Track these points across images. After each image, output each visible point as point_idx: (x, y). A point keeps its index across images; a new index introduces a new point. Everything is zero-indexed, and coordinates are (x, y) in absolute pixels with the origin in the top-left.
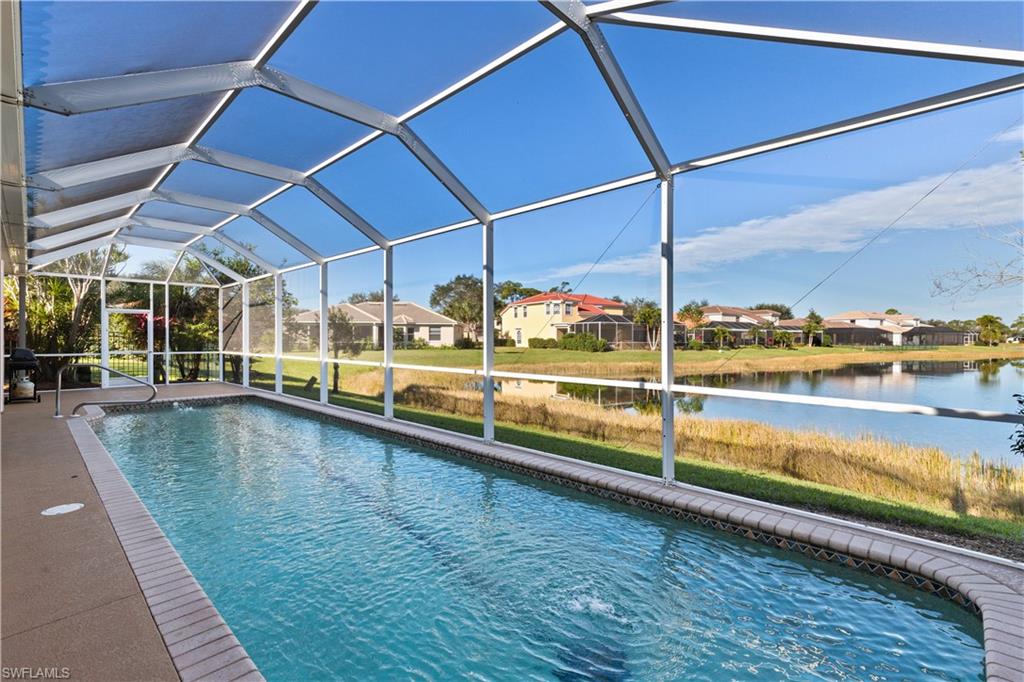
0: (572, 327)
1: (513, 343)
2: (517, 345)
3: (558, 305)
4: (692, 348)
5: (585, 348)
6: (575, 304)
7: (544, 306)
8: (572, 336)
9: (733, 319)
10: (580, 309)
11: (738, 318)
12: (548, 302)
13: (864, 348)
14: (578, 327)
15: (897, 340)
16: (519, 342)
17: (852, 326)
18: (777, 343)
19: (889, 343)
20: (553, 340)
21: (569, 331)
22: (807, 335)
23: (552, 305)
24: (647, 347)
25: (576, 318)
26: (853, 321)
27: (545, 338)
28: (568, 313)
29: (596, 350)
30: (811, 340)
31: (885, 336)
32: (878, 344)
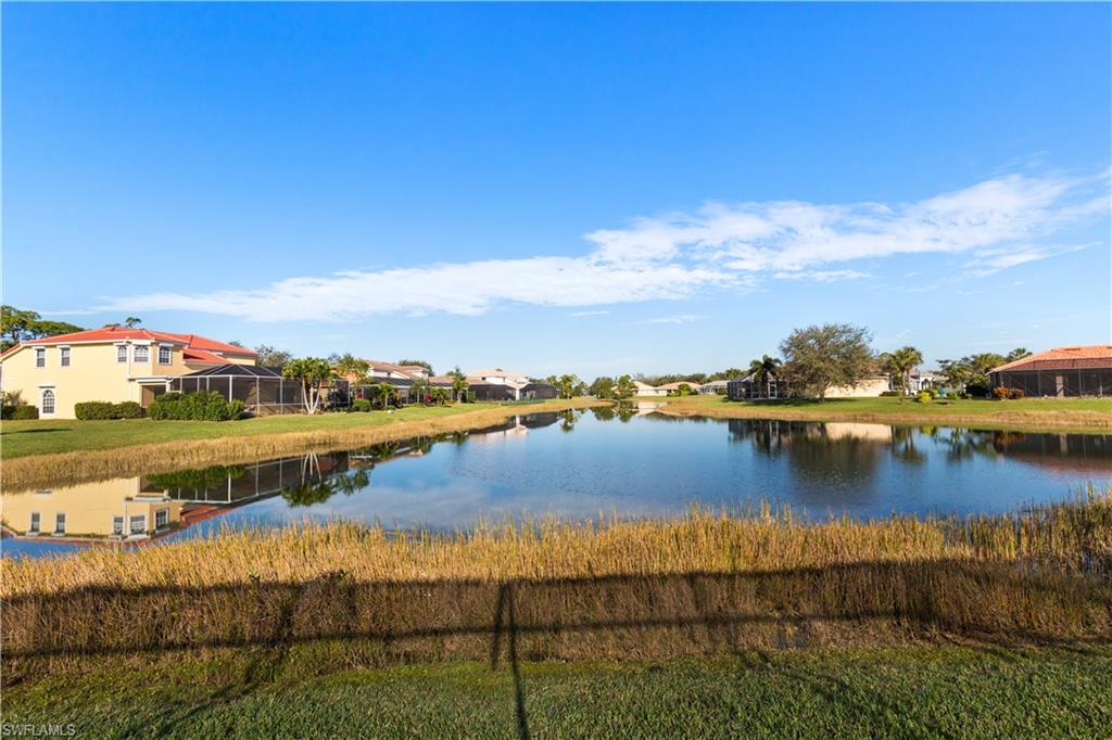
0: (175, 383)
1: (32, 413)
2: (43, 416)
3: (145, 347)
4: (357, 409)
5: (205, 415)
6: (178, 347)
7: (114, 349)
8: (175, 397)
9: (384, 375)
10: (186, 357)
11: (389, 374)
12: (124, 342)
13: (500, 402)
14: (189, 385)
15: (517, 395)
16: (49, 409)
17: (483, 383)
18: (434, 400)
19: (514, 398)
20: (134, 404)
21: (168, 390)
22: (456, 391)
23: (131, 349)
24: (302, 410)
25: (179, 368)
26: (484, 379)
27: (115, 402)
28: (163, 360)
29: (225, 418)
30: (459, 397)
31: (510, 392)
32: (506, 399)
